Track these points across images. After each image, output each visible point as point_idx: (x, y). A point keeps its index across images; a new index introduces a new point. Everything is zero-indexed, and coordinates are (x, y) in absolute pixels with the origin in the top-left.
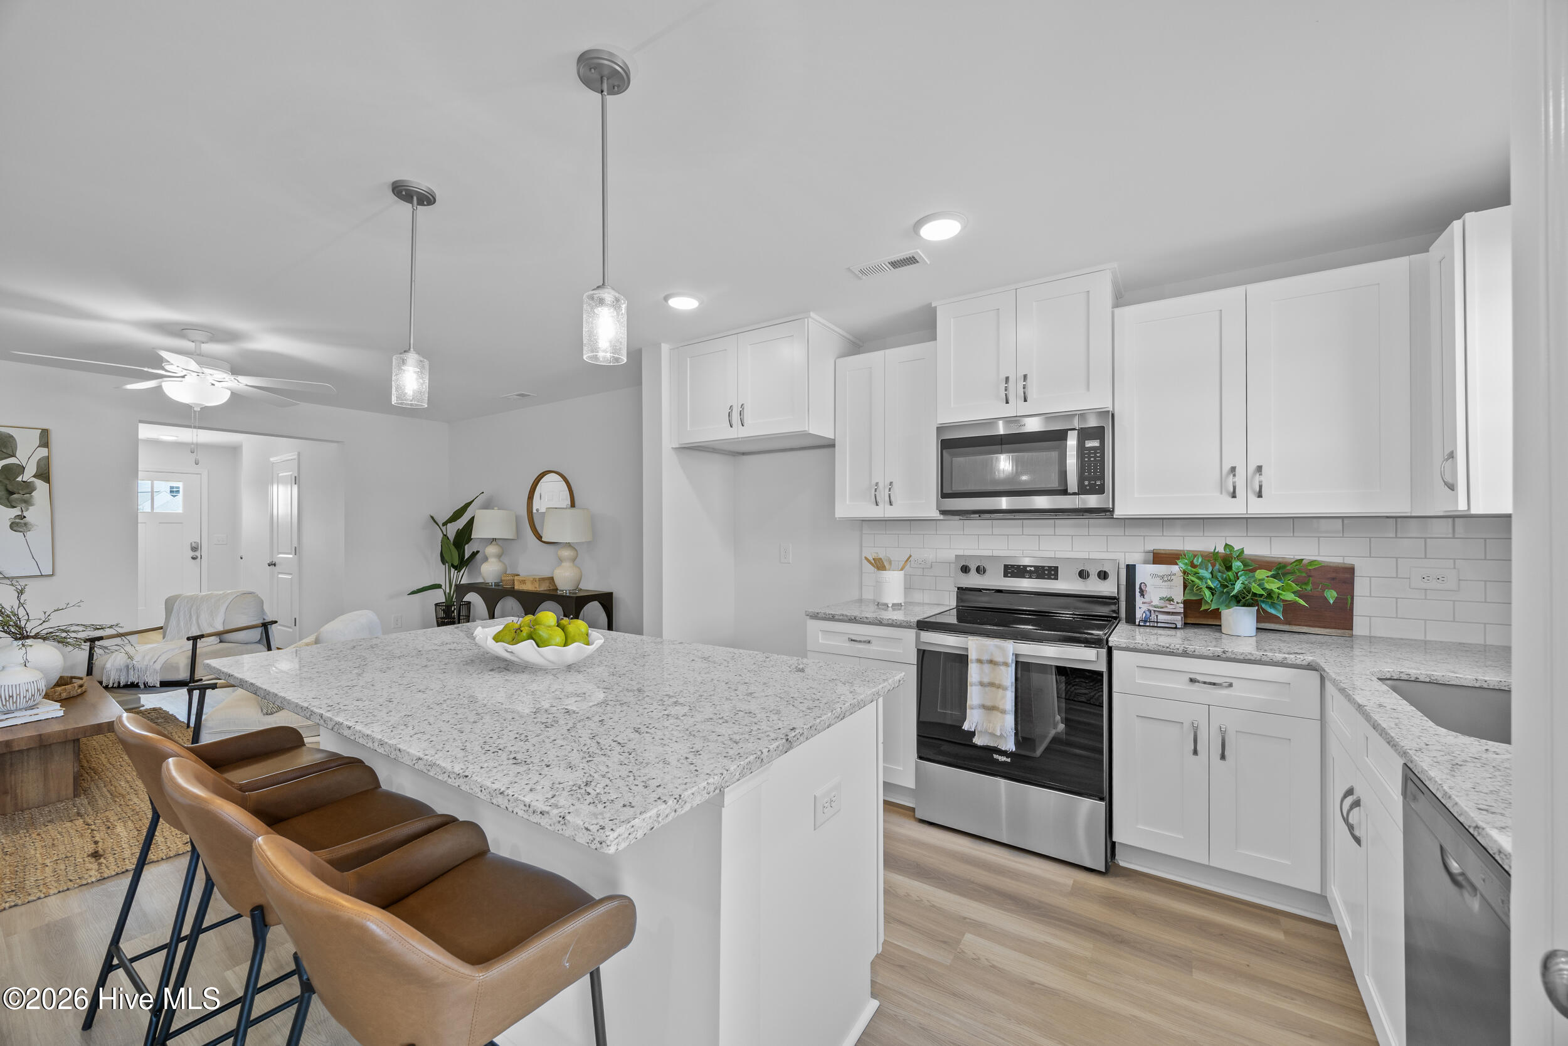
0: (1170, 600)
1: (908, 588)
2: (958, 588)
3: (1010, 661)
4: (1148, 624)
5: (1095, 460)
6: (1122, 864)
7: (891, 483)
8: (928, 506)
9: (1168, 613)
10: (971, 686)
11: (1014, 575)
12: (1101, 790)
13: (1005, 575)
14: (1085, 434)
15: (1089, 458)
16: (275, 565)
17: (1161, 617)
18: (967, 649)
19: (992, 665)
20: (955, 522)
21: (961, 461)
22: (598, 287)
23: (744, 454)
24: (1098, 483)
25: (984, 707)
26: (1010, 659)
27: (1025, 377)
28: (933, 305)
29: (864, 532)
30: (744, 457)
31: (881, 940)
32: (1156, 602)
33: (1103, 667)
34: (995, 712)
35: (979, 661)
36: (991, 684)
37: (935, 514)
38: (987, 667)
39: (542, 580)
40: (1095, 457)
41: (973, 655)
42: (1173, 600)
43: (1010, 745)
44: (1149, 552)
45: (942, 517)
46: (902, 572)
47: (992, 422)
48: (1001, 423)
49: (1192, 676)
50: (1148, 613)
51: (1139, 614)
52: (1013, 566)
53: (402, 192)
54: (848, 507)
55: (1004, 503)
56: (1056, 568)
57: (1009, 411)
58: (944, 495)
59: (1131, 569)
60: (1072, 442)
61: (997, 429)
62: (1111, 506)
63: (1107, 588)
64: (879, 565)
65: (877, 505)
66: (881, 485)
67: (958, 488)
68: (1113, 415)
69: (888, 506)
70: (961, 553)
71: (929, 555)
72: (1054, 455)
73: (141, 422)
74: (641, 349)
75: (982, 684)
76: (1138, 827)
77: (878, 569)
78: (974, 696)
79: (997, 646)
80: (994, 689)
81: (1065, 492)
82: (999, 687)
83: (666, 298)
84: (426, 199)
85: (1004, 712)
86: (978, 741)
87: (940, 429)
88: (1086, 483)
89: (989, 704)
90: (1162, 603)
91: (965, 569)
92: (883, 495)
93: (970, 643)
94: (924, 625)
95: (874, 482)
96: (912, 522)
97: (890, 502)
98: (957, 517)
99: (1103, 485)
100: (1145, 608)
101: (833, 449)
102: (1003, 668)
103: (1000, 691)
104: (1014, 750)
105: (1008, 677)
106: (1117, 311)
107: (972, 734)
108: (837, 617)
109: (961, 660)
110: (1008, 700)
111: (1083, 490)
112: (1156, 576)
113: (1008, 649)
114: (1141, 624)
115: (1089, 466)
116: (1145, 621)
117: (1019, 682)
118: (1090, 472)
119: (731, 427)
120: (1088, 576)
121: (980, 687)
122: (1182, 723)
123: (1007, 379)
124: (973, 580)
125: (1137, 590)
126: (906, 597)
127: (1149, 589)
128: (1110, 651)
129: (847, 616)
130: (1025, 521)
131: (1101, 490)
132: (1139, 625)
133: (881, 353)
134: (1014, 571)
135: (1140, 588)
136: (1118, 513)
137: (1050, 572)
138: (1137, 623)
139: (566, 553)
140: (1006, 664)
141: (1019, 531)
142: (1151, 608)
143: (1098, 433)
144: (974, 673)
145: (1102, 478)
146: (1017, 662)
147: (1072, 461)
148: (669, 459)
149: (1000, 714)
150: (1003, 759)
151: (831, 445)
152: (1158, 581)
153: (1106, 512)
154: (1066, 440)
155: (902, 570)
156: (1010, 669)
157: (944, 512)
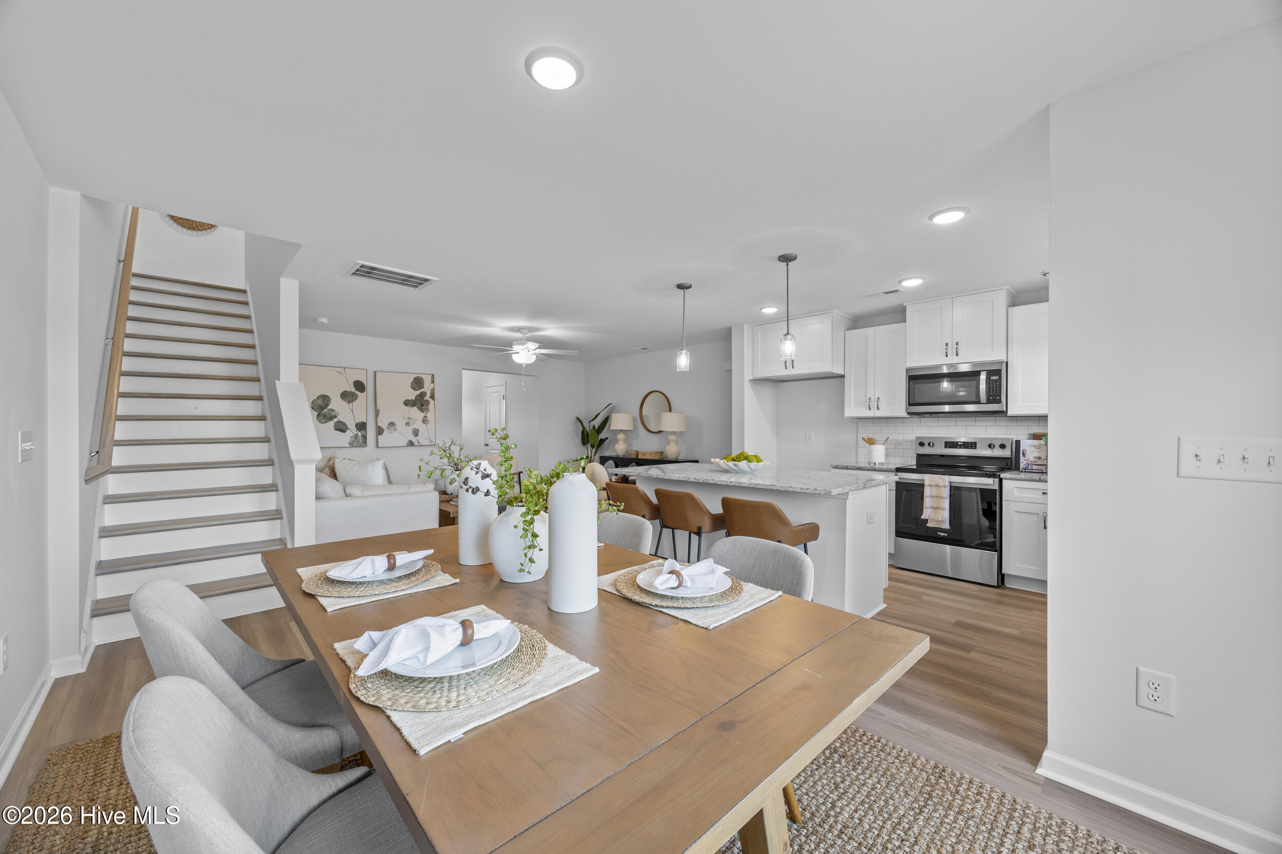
0: (1040, 458)
1: (887, 455)
2: (917, 455)
3: (947, 485)
4: (1027, 471)
5: (996, 386)
6: (1007, 586)
7: (878, 398)
8: (900, 409)
9: (1038, 465)
10: (926, 497)
11: (950, 447)
12: (996, 547)
13: (946, 447)
14: (990, 373)
15: (993, 385)
16: (488, 445)
17: (1034, 467)
18: (923, 480)
19: (937, 487)
20: (916, 419)
21: (921, 387)
22: (786, 334)
23: (783, 381)
24: (998, 398)
25: (933, 508)
26: (947, 484)
27: (957, 343)
28: (904, 305)
29: (859, 425)
30: (783, 383)
31: (887, 584)
32: (1032, 459)
33: (996, 487)
34: (939, 510)
35: (930, 486)
36: (937, 497)
37: (904, 414)
38: (934, 489)
39: (656, 453)
40: (996, 385)
41: (926, 483)
42: (1041, 458)
43: (947, 526)
44: (1031, 434)
45: (908, 416)
46: (884, 446)
47: (939, 366)
48: (944, 367)
49: (1044, 491)
50: (1027, 465)
51: (1022, 466)
52: (950, 442)
53: (680, 287)
54: (852, 410)
55: (947, 408)
56: (975, 443)
57: (949, 360)
58: (910, 405)
59: (1018, 443)
60: (983, 377)
61: (943, 370)
62: (1005, 410)
63: (1006, 453)
64: (871, 442)
65: (870, 410)
66: (872, 399)
67: (917, 401)
68: (1007, 363)
69: (876, 410)
70: (917, 436)
71: (901, 438)
72: (974, 383)
73: (464, 369)
74: (731, 327)
75: (932, 497)
76: (1016, 565)
77: (870, 444)
78: (927, 502)
79: (939, 478)
80: (938, 499)
81: (978, 402)
82: (941, 497)
83: (761, 309)
84: (689, 287)
85: (944, 509)
86: (929, 525)
87: (908, 370)
88: (991, 398)
89: (935, 506)
90: (1035, 460)
91: (922, 444)
92: (874, 404)
93: (925, 477)
94: (898, 470)
95: (868, 398)
96: (889, 419)
97: (878, 408)
98: (917, 416)
99: (1000, 399)
100: (1025, 462)
101: (843, 379)
102: (943, 489)
103: (942, 499)
104: (949, 528)
105: (946, 492)
106: (1010, 309)
107: (926, 521)
108: (849, 467)
109: (921, 486)
110: (946, 504)
111: (989, 402)
112: (1032, 446)
113: (945, 480)
114: (1023, 471)
115: (993, 390)
116: (1025, 469)
117: (952, 497)
118: (993, 393)
119: (786, 368)
120: (994, 447)
121: (931, 498)
122: (1038, 514)
123: (947, 344)
124: (926, 450)
125: (1021, 453)
126: (886, 459)
127: (1028, 453)
128: (1001, 481)
129: (855, 467)
130: (957, 418)
131: (999, 402)
132: (1022, 471)
133: (872, 329)
134: (950, 444)
135: (1023, 452)
136: (1010, 413)
137: (972, 445)
138: (1021, 470)
139: (672, 438)
140: (945, 486)
141: (954, 423)
142: (1029, 463)
143: (998, 372)
144: (927, 491)
145: (1000, 395)
146: (951, 487)
147: (983, 386)
148: (747, 386)
149: (941, 511)
150: (942, 534)
151: (843, 376)
152: (1033, 449)
153: (1002, 413)
154: (980, 375)
155: (883, 444)
156: (947, 489)
157: (909, 413)
